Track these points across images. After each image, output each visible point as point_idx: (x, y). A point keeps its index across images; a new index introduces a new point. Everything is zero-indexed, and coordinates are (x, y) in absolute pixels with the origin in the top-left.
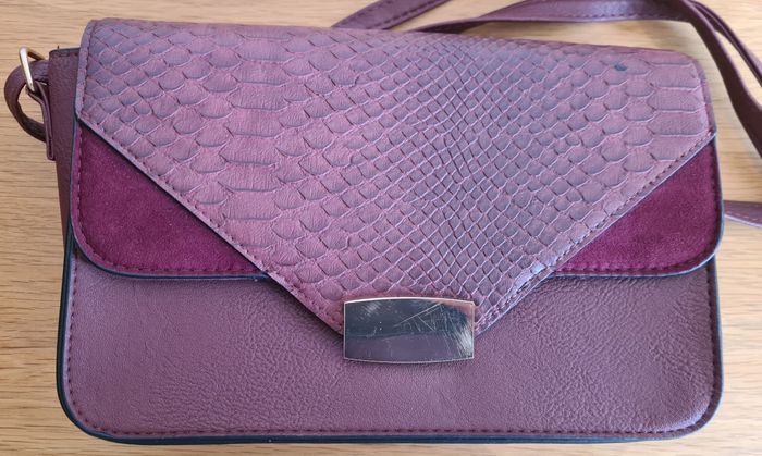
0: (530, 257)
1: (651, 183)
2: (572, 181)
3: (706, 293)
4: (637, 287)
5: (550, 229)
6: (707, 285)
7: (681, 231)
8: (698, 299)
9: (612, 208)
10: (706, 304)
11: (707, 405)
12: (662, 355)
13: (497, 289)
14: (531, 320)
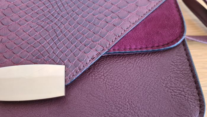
0: (95, 43)
1: (149, 10)
2: (113, 11)
3: (185, 55)
4: (152, 57)
5: (104, 30)
6: (185, 52)
7: (167, 28)
8: (182, 59)
9: (133, 21)
10: (186, 60)
11: (199, 112)
12: (169, 88)
13: (78, 59)
14: (100, 77)
